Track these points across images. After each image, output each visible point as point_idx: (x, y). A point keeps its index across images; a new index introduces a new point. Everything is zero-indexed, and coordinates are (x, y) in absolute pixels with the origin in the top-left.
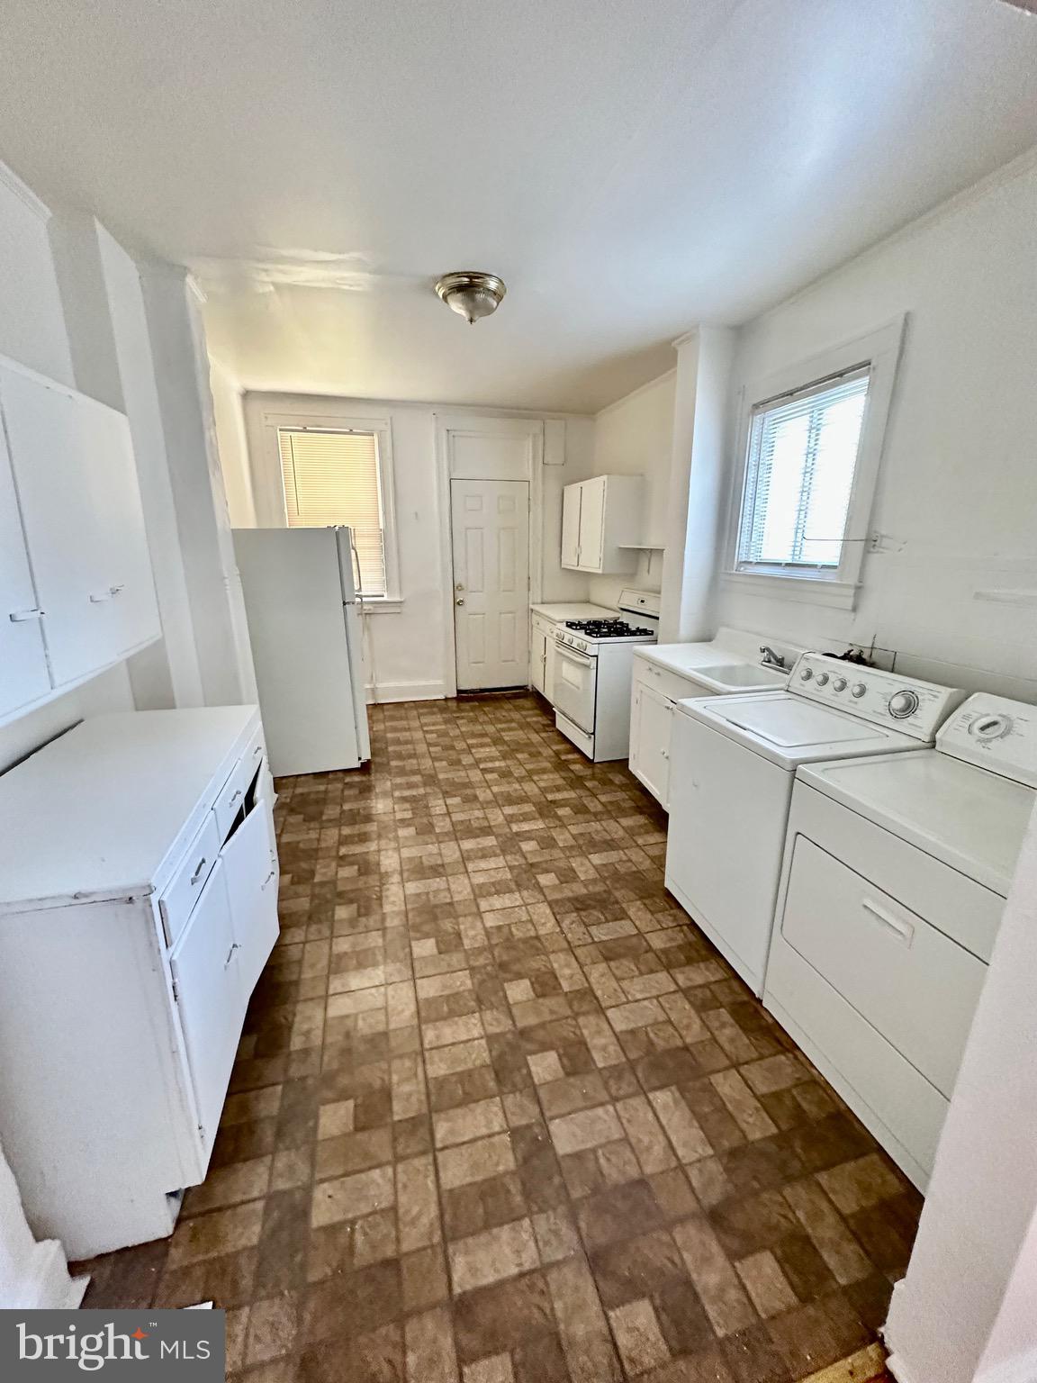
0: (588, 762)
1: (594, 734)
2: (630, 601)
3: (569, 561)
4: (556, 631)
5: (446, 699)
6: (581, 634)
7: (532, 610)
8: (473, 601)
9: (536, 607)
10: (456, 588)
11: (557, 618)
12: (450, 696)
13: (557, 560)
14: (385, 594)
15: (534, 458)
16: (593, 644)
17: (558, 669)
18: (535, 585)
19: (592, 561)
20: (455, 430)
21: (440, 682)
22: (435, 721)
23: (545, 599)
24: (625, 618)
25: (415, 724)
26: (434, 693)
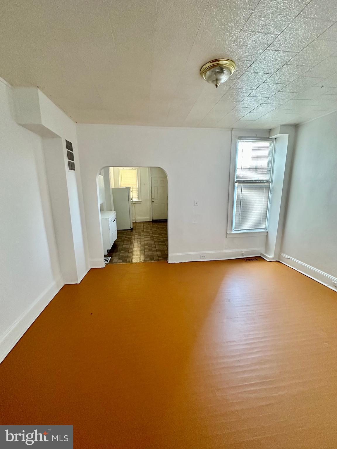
10: (152, 199)
12: (151, 221)
14: (138, 200)
21: (149, 218)
26: (148, 220)
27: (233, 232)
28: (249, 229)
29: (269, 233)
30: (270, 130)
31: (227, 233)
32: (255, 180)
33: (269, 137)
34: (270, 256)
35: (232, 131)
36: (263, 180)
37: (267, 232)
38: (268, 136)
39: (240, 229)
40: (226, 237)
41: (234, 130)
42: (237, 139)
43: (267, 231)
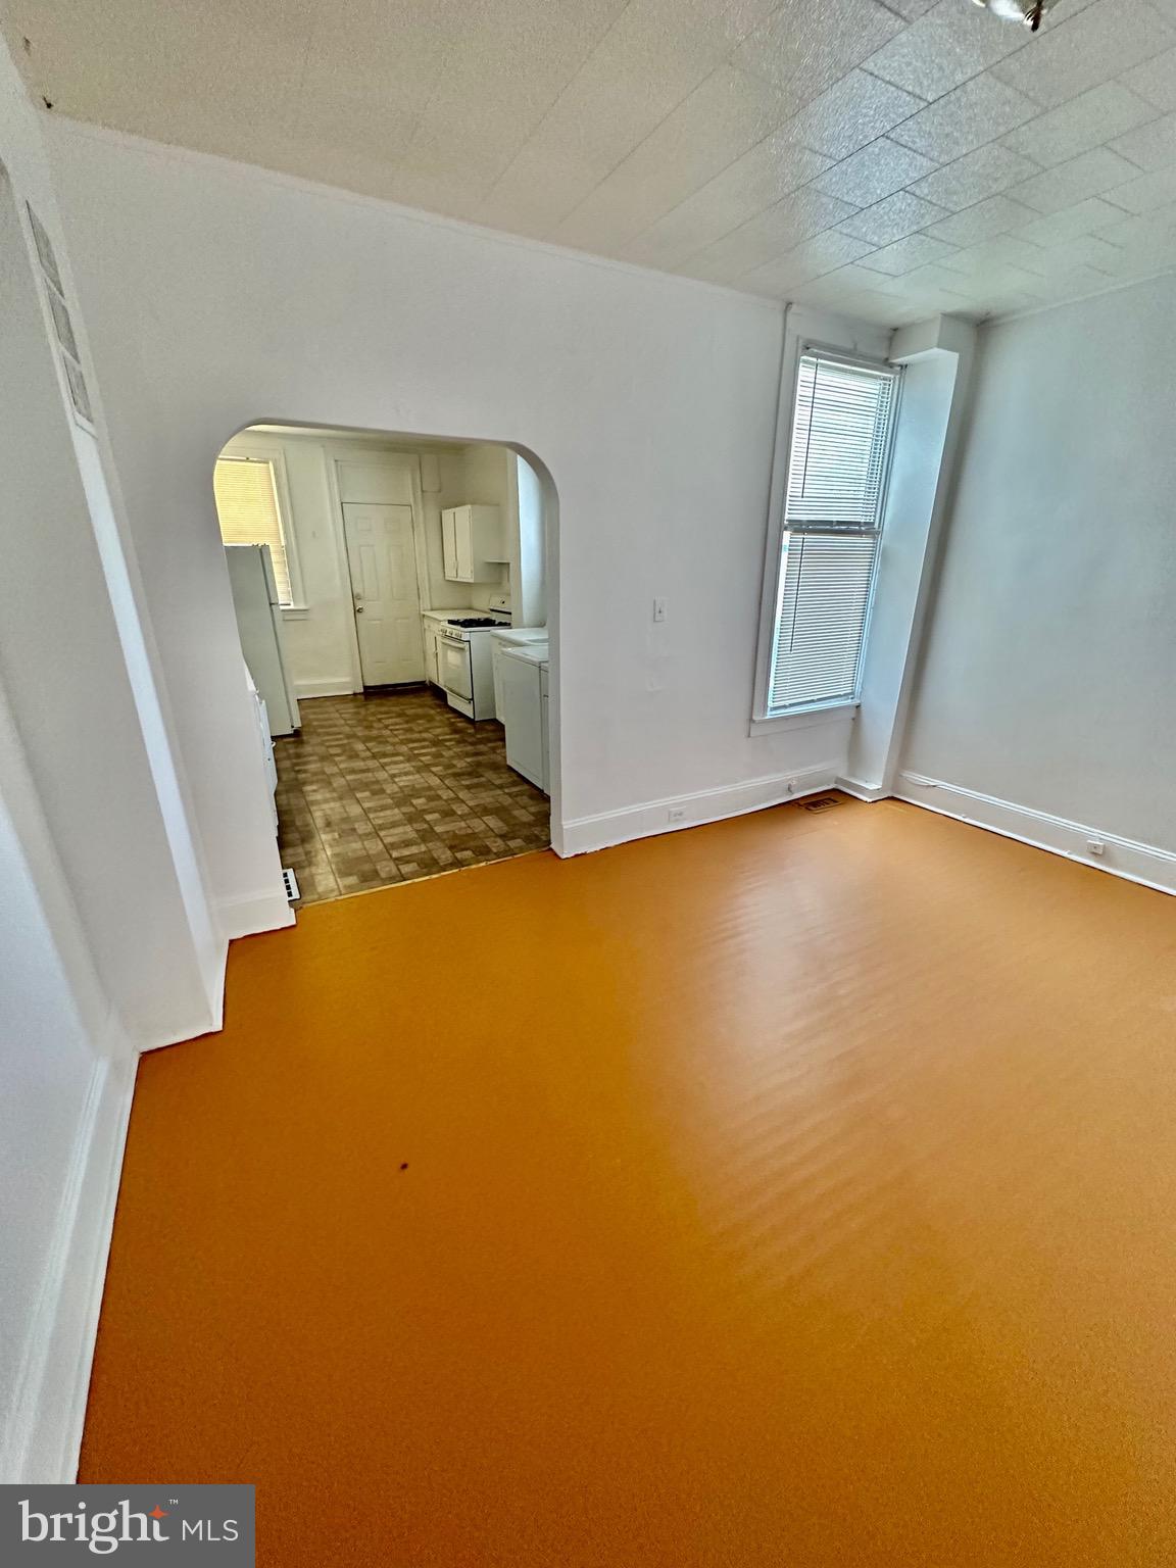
0: (471, 721)
1: (472, 699)
2: (496, 603)
3: (450, 575)
4: (441, 628)
5: (355, 694)
6: (458, 627)
7: (424, 616)
8: (372, 609)
9: (426, 613)
10: (355, 597)
11: (442, 619)
12: (358, 691)
13: (442, 575)
14: (292, 603)
15: (414, 489)
16: (466, 633)
17: (445, 656)
18: (425, 594)
19: (467, 576)
20: (342, 461)
21: (347, 679)
22: (350, 708)
23: (434, 607)
24: (494, 617)
25: (332, 709)
26: (346, 689)
27: (769, 715)
28: (813, 701)
29: (863, 708)
30: (895, 330)
31: (751, 720)
32: (840, 523)
33: (887, 359)
34: (872, 784)
35: (789, 314)
36: (858, 523)
37: (858, 707)
38: (884, 355)
39: (787, 703)
40: (749, 736)
41: (794, 308)
42: (800, 350)
43: (857, 702)
